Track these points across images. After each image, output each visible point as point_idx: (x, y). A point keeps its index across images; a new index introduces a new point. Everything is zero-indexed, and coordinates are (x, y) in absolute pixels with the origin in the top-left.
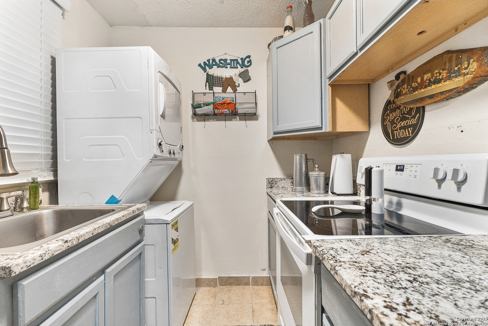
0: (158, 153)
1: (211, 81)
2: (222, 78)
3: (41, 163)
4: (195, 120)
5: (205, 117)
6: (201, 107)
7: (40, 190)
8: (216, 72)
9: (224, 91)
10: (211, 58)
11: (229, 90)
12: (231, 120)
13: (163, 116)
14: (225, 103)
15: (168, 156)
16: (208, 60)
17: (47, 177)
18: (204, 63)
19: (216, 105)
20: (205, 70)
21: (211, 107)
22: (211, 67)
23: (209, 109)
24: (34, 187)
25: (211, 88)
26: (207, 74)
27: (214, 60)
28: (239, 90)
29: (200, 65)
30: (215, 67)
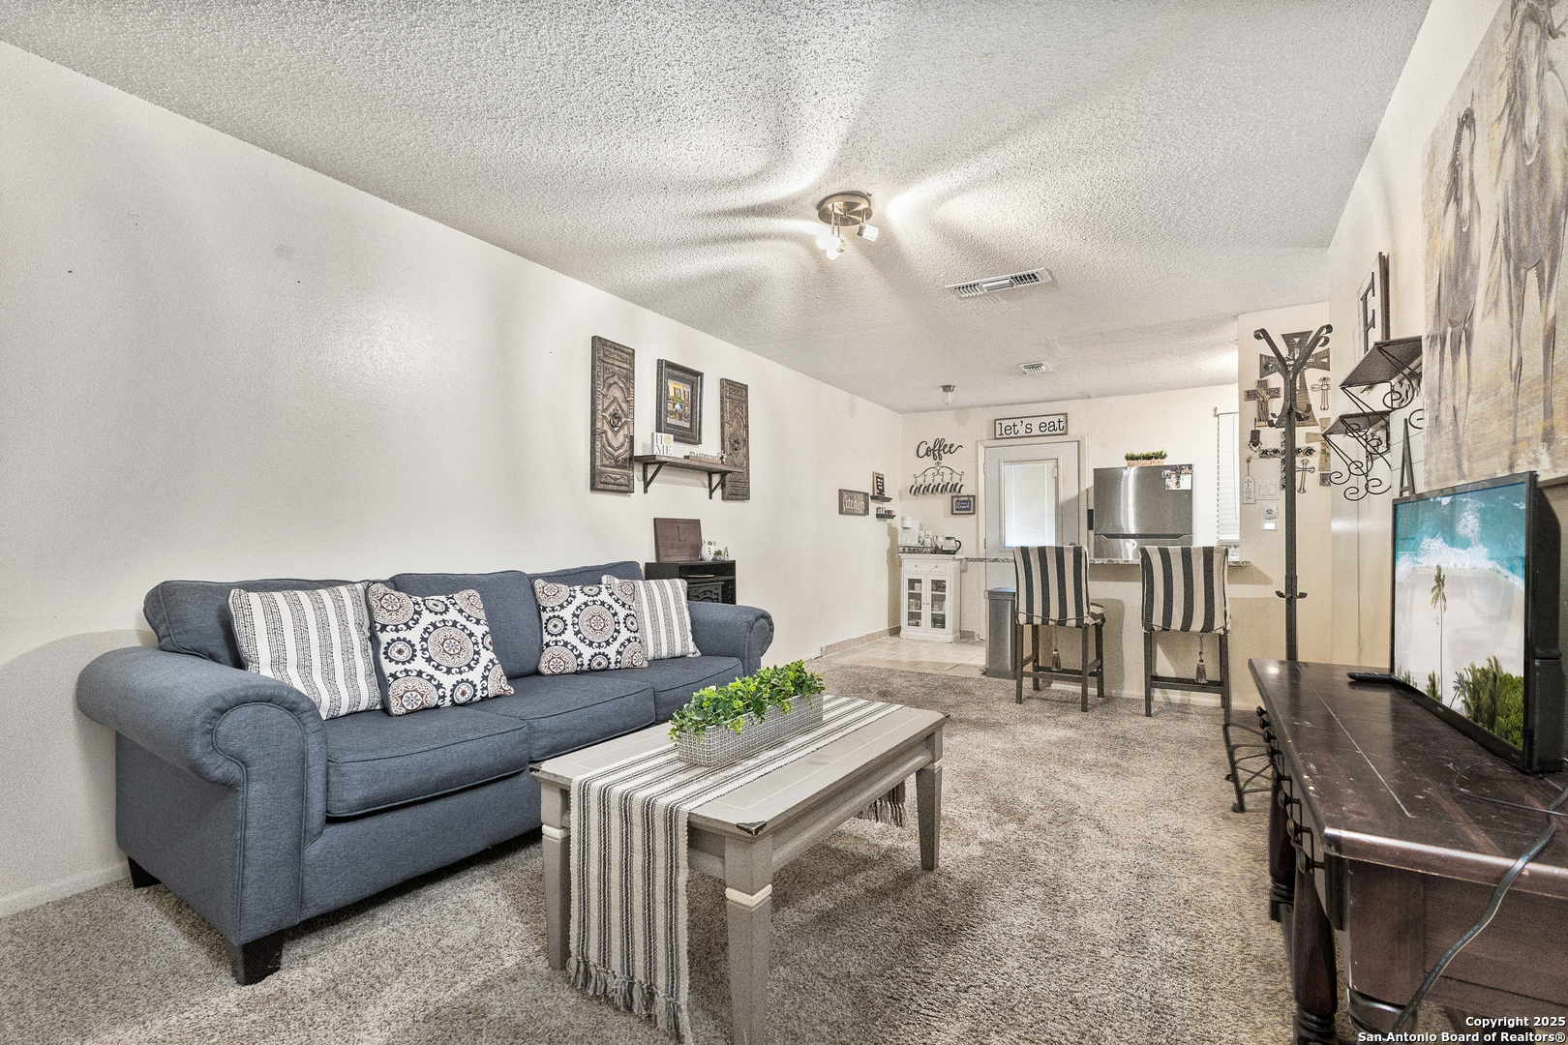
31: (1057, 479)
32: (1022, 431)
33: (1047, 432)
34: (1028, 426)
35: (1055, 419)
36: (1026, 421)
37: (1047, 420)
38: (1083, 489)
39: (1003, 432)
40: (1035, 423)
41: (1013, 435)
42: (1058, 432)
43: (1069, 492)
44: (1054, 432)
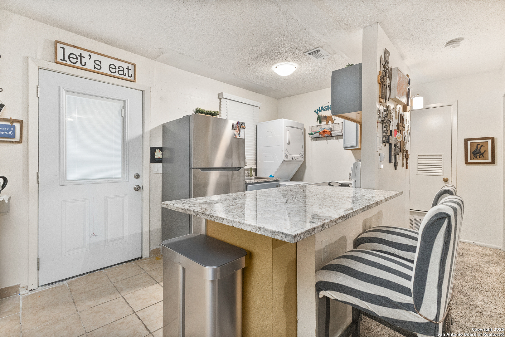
0: (286, 159)
1: (320, 119)
2: (326, 116)
3: (253, 162)
4: (312, 140)
5: (316, 139)
6: (313, 134)
7: (253, 171)
8: (323, 113)
9: (327, 124)
10: (320, 106)
11: (330, 122)
12: (330, 139)
13: (289, 144)
14: (324, 131)
15: (292, 160)
16: (319, 108)
17: (254, 167)
18: (317, 110)
19: (320, 133)
20: (317, 113)
21: (318, 134)
22: (320, 111)
23: (317, 135)
24: (251, 170)
25: (320, 123)
26: (318, 116)
27: (322, 107)
28: (335, 122)
29: (315, 111)
30: (323, 111)
31: (124, 118)
32: (90, 65)
33: (116, 74)
34: (98, 63)
35: (125, 66)
36: (94, 57)
37: (118, 64)
38: (147, 129)
39: (66, 58)
40: (105, 63)
41: (78, 64)
42: (127, 77)
43: (134, 132)
44: (123, 76)
